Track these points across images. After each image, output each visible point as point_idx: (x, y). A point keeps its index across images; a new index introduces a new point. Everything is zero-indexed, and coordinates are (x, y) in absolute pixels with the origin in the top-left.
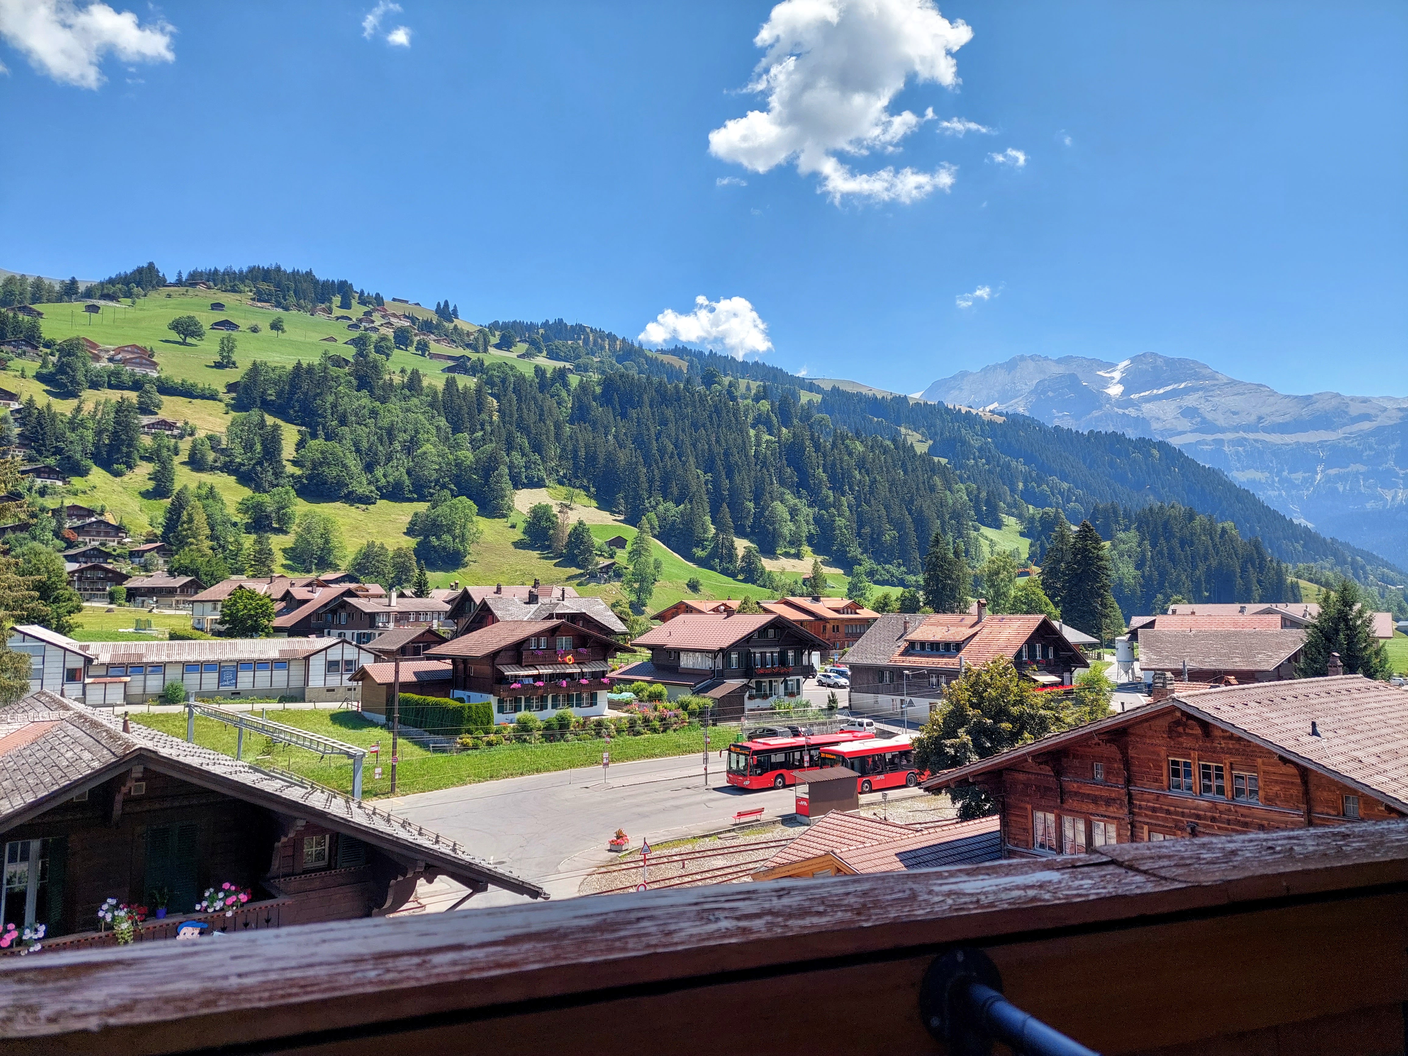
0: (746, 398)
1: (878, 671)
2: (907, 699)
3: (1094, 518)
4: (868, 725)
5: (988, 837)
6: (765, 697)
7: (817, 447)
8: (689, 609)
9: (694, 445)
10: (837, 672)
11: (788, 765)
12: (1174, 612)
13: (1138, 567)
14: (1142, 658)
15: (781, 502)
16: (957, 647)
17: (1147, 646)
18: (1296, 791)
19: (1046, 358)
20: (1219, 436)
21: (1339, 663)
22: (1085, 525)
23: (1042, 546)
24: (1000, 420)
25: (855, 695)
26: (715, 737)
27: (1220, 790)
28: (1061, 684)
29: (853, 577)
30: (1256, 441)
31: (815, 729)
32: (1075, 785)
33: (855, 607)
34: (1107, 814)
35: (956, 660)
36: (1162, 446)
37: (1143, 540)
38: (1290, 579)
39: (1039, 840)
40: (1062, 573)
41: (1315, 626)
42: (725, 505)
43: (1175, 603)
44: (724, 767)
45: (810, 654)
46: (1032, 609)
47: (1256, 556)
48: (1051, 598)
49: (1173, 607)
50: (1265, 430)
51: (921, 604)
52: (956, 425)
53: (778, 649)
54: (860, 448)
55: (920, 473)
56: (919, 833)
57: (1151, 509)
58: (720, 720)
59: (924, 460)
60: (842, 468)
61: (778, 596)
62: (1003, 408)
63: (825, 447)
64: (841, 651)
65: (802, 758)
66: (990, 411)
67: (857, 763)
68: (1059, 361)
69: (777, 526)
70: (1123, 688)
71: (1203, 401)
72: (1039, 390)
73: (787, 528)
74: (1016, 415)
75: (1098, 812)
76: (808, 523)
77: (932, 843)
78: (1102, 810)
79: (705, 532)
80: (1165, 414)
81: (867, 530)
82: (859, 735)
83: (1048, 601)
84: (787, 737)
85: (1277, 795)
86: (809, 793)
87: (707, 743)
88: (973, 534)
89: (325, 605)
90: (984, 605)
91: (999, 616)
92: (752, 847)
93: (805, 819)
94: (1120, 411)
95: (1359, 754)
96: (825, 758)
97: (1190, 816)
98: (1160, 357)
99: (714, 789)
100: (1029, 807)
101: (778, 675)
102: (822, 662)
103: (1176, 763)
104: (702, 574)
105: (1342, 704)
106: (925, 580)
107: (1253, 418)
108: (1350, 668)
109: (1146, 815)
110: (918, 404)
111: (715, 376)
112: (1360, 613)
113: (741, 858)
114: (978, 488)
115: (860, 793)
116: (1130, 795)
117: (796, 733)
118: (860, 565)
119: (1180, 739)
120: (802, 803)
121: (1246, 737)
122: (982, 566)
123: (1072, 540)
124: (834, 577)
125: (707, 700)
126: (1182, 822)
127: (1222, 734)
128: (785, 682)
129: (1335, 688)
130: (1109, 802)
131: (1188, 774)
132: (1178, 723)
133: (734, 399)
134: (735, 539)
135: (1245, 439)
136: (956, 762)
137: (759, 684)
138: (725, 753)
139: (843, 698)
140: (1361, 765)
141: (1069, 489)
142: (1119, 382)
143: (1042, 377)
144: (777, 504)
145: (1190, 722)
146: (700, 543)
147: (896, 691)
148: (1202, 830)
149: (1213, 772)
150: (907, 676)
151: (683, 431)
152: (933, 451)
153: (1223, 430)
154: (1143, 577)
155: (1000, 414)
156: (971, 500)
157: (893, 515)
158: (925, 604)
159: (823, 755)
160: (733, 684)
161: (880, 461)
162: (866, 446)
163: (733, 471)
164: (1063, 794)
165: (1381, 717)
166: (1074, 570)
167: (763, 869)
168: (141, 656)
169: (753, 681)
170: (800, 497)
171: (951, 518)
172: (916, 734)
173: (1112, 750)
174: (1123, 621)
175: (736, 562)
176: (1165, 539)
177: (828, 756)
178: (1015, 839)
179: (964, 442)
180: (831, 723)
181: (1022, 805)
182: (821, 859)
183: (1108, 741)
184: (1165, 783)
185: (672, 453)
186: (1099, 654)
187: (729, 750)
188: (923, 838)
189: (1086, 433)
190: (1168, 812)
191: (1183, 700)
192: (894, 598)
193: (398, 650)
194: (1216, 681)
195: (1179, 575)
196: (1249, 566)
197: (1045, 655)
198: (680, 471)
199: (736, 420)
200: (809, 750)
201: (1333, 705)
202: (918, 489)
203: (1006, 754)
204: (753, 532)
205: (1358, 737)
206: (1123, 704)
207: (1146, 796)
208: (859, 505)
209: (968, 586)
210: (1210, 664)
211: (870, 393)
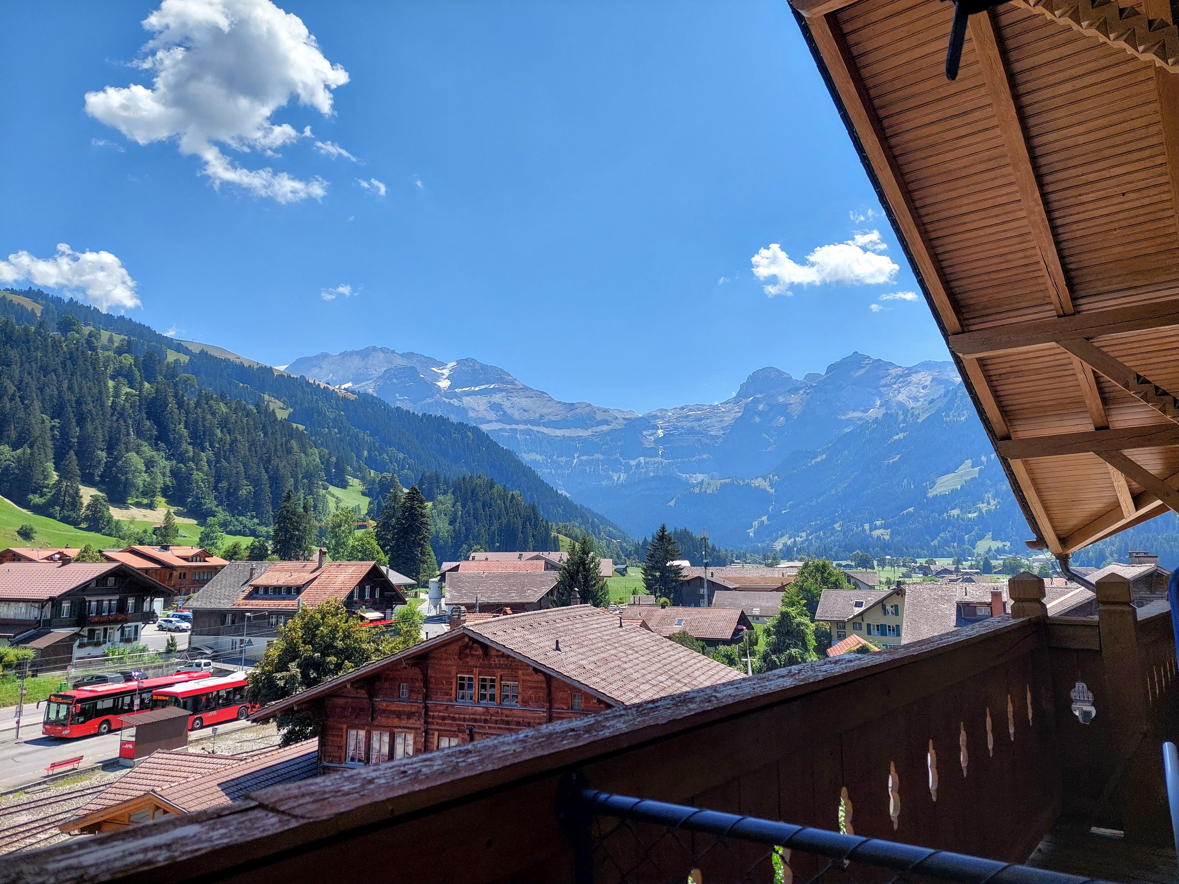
0: (108, 350)
1: (221, 615)
2: (247, 639)
3: (421, 483)
4: (205, 665)
5: (307, 757)
6: (98, 644)
7: (180, 404)
8: (16, 557)
9: (42, 390)
10: (180, 617)
11: (116, 710)
12: (473, 558)
13: (451, 523)
14: (448, 595)
15: (137, 453)
16: (299, 590)
17: (452, 586)
18: (542, 694)
19: (393, 352)
20: (514, 426)
21: (578, 596)
22: (413, 488)
23: (379, 504)
24: (352, 397)
25: (195, 638)
26: (34, 688)
27: (492, 698)
28: (384, 619)
29: (206, 527)
30: (538, 432)
31: (150, 672)
32: (384, 704)
33: (205, 555)
34: (408, 725)
35: (295, 602)
36: (476, 430)
37: (456, 502)
38: (554, 534)
39: (351, 754)
40: (393, 527)
41: (565, 569)
42: (72, 453)
43: (475, 551)
44: (41, 719)
45: (152, 601)
46: (366, 555)
47: (532, 516)
48: (382, 547)
49: (473, 554)
50: (545, 425)
51: (269, 552)
52: (315, 397)
53: (117, 597)
54: (224, 409)
55: (279, 436)
56: (244, 762)
57: (464, 479)
58: (41, 671)
59: (283, 426)
60: (204, 426)
61: (124, 544)
62: (356, 387)
63: (188, 405)
64: (186, 597)
65: (132, 702)
66: (345, 389)
67: (190, 702)
68: (403, 356)
69: (130, 476)
70: (430, 620)
71: (505, 399)
72: (388, 375)
73: (142, 479)
74: (366, 394)
75: (401, 725)
76: (164, 475)
77: (255, 769)
78: (404, 723)
79: (46, 478)
80: (479, 406)
81: (224, 484)
82: (196, 675)
83: (380, 549)
84: (118, 682)
85: (530, 698)
86: (136, 736)
87: (22, 695)
88: (322, 492)
90: (325, 553)
91: (338, 562)
92: (65, 797)
93: (129, 762)
94: (447, 401)
95: (583, 662)
96: (157, 700)
97: (469, 720)
98: (478, 363)
99: (26, 742)
100: (345, 727)
101: (115, 622)
102: (165, 608)
103: (462, 679)
104: (38, 522)
105: (577, 626)
106: (275, 531)
107: (537, 416)
108: (584, 600)
109: (437, 723)
110: (282, 376)
111: (74, 324)
112: (593, 558)
113: (50, 811)
114: (330, 453)
115: (191, 730)
116: (426, 708)
117: (128, 678)
118: (214, 516)
119: (467, 660)
120: (127, 746)
121: (512, 654)
122: (328, 520)
123: (403, 500)
124: (187, 527)
125: (28, 652)
126: (463, 725)
127: (496, 653)
128: (123, 629)
129: (573, 614)
130: (410, 715)
131: (470, 686)
132: (466, 646)
133: (93, 349)
134: (80, 487)
135: (531, 430)
136: (284, 693)
137: (92, 633)
138: (44, 705)
139: (182, 641)
140: (584, 671)
141: (404, 458)
142: (447, 378)
143: (390, 366)
144: (133, 455)
145: (475, 645)
146: (38, 490)
147: (237, 632)
148: (477, 730)
149: (488, 684)
150: (249, 618)
151: (29, 373)
152: (292, 418)
153: (517, 423)
154: (454, 531)
155: (353, 392)
156: (322, 463)
157: (250, 472)
158: (273, 552)
159: (155, 697)
160: (61, 633)
161: (242, 422)
162: (230, 408)
163: (86, 419)
164: (374, 712)
165: (599, 634)
166: (402, 524)
167: (75, 817)
169: (86, 629)
170: (158, 450)
171: (303, 478)
172: (251, 670)
173: (415, 672)
174: (436, 566)
175: (80, 510)
176: (472, 501)
177: (160, 698)
178: (330, 756)
179: (320, 413)
180: (167, 666)
181: (339, 726)
182: (141, 799)
183: (413, 665)
184: (453, 696)
185: (13, 395)
186: (416, 593)
187: (49, 701)
188: (246, 766)
189: (420, 415)
190: (454, 719)
191: (471, 628)
192: (244, 546)
194: (498, 612)
195: (479, 530)
196: (528, 523)
197: (372, 595)
198: (21, 414)
199: (94, 369)
200: (141, 694)
201: (571, 627)
202: (276, 450)
203: (329, 682)
204: (102, 482)
205: (584, 650)
206: (427, 633)
207: (439, 708)
208: (218, 461)
209: (313, 537)
210: (496, 598)
211: (238, 361)
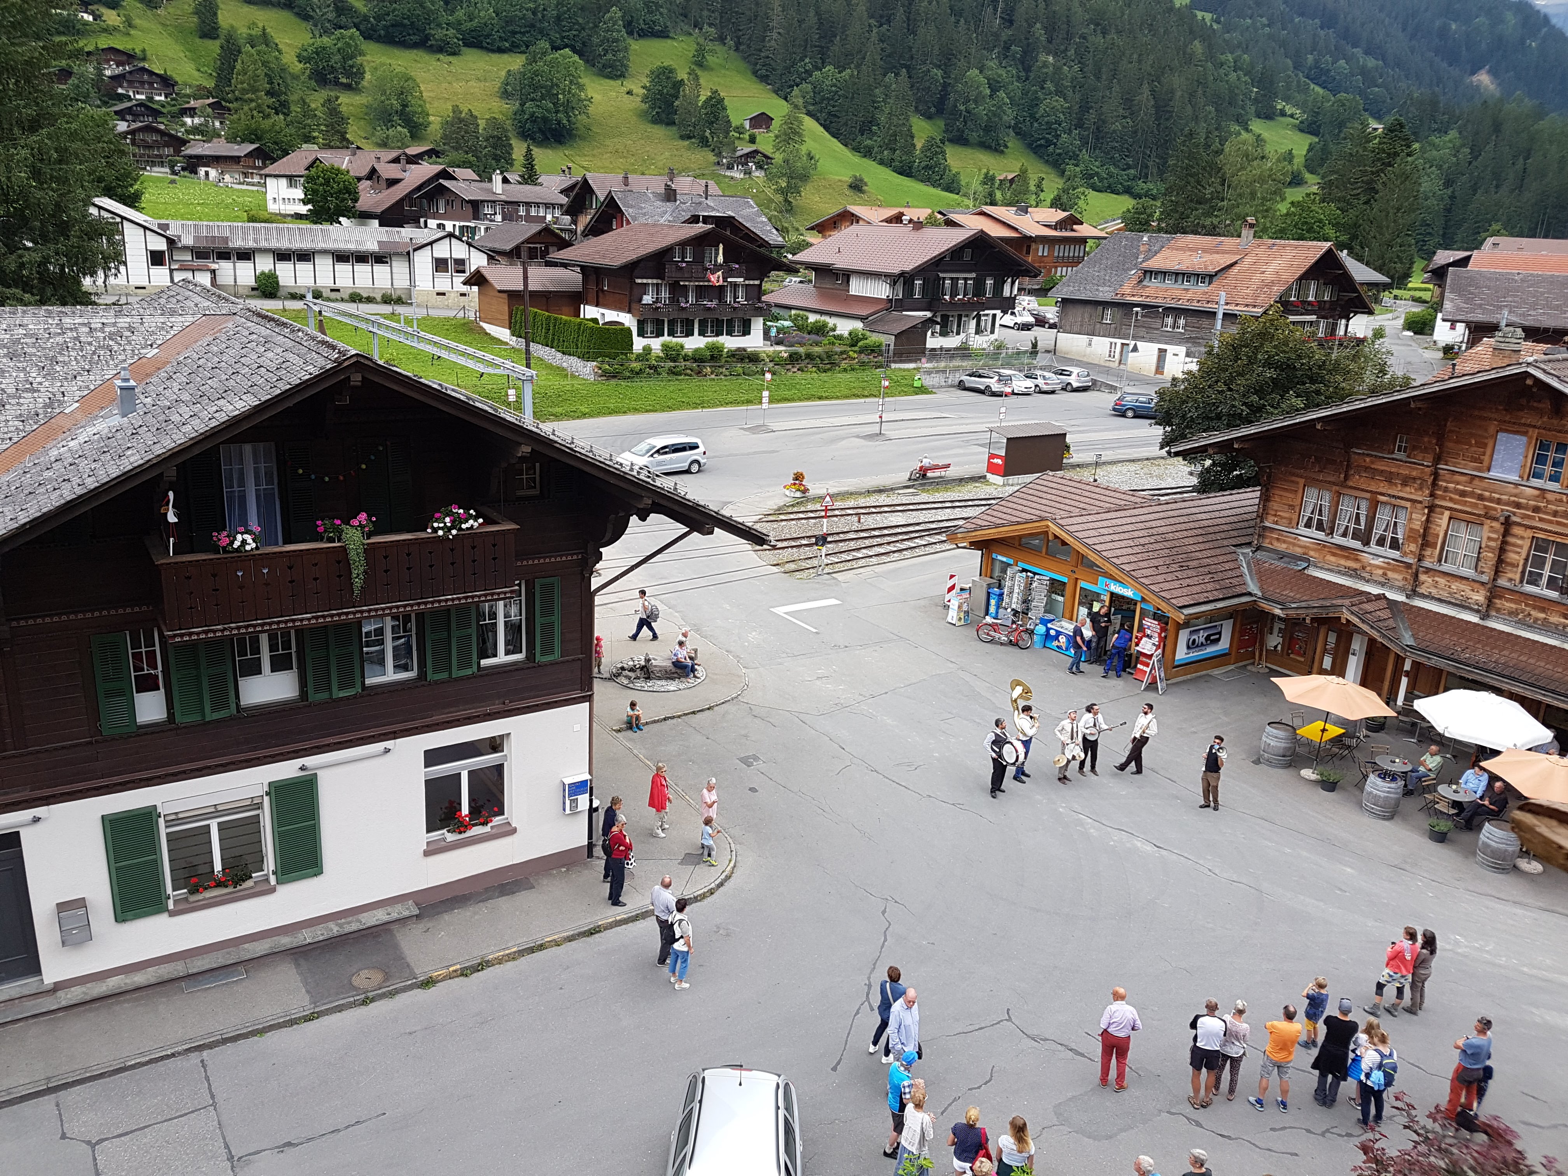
1: (1098, 307)
2: (1131, 344)
6: (951, 335)
12: (1495, 246)
14: (1448, 305)
15: (981, 70)
16: (1209, 279)
17: (1459, 290)
23: (1324, 147)
25: (1063, 337)
27: (1555, 476)
32: (1368, 459)
33: (1071, 221)
39: (1306, 518)
42: (904, 73)
45: (1012, 283)
49: (1492, 239)
53: (974, 276)
58: (895, 361)
61: (970, 203)
69: (972, 105)
73: (985, 109)
75: (1391, 493)
76: (1013, 102)
78: (1395, 490)
86: (1006, 450)
89: (419, 188)
91: (1269, 241)
97: (1508, 504)
100: (1301, 482)
101: (971, 307)
104: (869, 170)
109: (1451, 500)
113: (922, 517)
114: (1252, 61)
116: (1436, 475)
120: (996, 461)
123: (1373, 141)
126: (1495, 509)
128: (978, 317)
130: (1407, 481)
134: (913, 120)
137: (945, 319)
144: (974, 73)
145: (1540, 393)
147: (1120, 332)
148: (1518, 520)
149: (1552, 455)
150: (1137, 314)
160: (915, 316)
164: (1349, 469)
168: (226, 240)
169: (939, 314)
170: (1007, 65)
173: (1426, 421)
175: (913, 154)
178: (1275, 515)
181: (1294, 478)
182: (1032, 525)
193: (512, 251)
197: (1320, 295)
204: (937, 112)
207: (1457, 477)
208: (1086, 80)
